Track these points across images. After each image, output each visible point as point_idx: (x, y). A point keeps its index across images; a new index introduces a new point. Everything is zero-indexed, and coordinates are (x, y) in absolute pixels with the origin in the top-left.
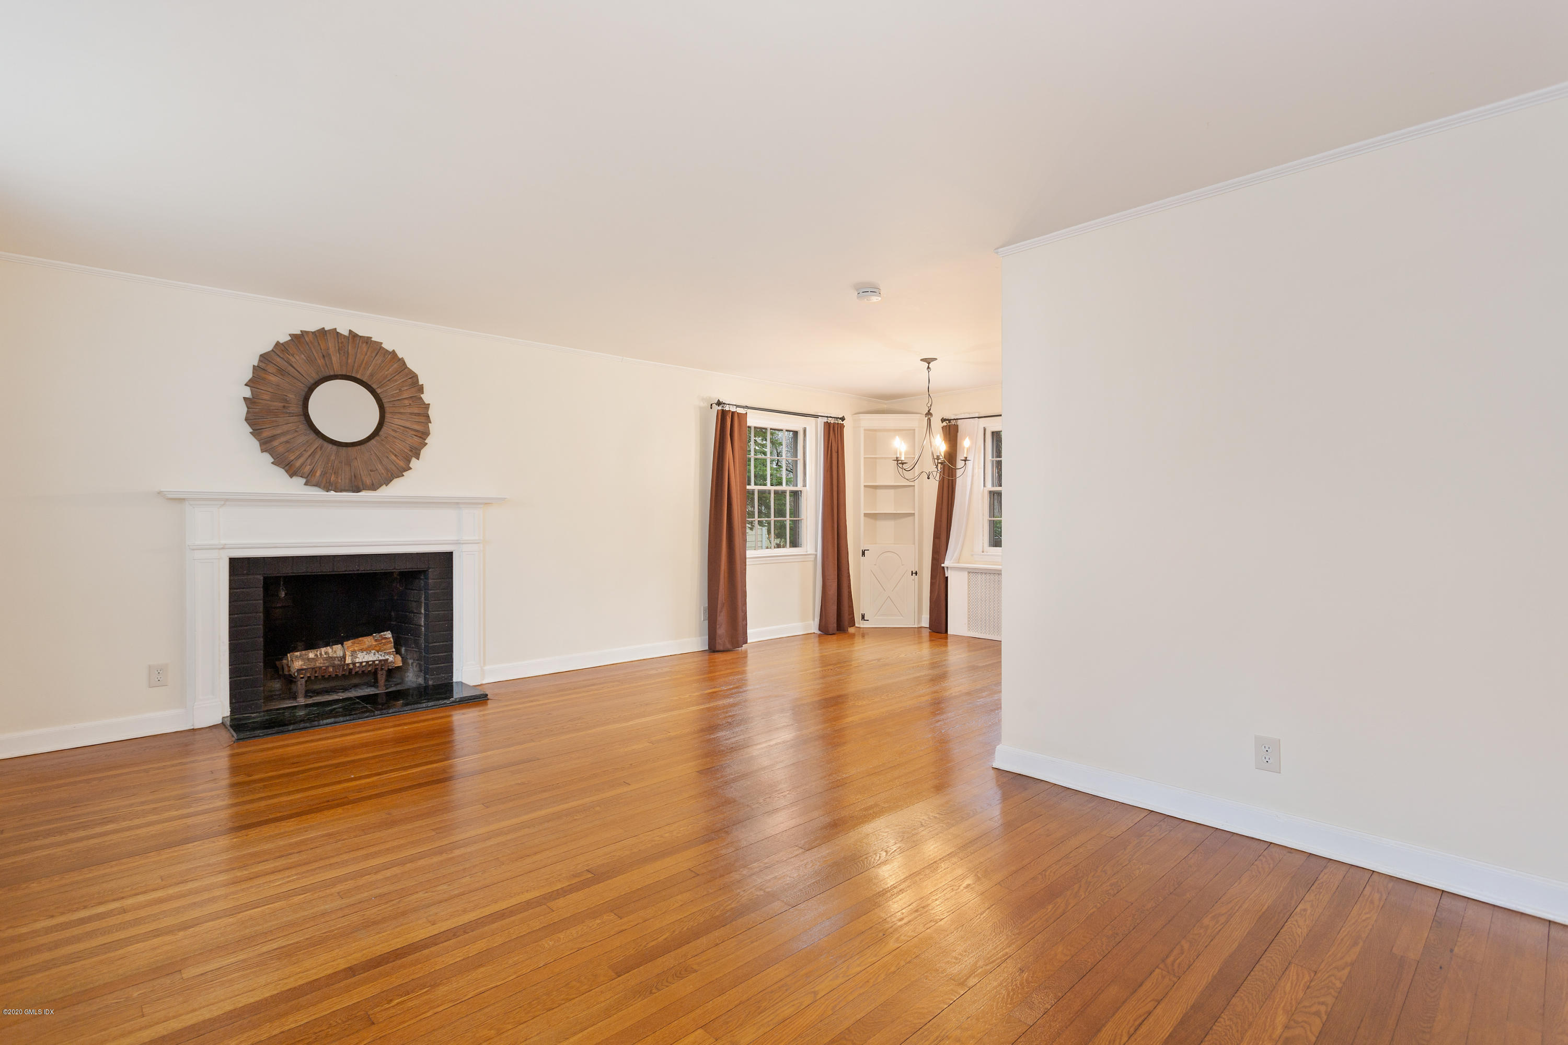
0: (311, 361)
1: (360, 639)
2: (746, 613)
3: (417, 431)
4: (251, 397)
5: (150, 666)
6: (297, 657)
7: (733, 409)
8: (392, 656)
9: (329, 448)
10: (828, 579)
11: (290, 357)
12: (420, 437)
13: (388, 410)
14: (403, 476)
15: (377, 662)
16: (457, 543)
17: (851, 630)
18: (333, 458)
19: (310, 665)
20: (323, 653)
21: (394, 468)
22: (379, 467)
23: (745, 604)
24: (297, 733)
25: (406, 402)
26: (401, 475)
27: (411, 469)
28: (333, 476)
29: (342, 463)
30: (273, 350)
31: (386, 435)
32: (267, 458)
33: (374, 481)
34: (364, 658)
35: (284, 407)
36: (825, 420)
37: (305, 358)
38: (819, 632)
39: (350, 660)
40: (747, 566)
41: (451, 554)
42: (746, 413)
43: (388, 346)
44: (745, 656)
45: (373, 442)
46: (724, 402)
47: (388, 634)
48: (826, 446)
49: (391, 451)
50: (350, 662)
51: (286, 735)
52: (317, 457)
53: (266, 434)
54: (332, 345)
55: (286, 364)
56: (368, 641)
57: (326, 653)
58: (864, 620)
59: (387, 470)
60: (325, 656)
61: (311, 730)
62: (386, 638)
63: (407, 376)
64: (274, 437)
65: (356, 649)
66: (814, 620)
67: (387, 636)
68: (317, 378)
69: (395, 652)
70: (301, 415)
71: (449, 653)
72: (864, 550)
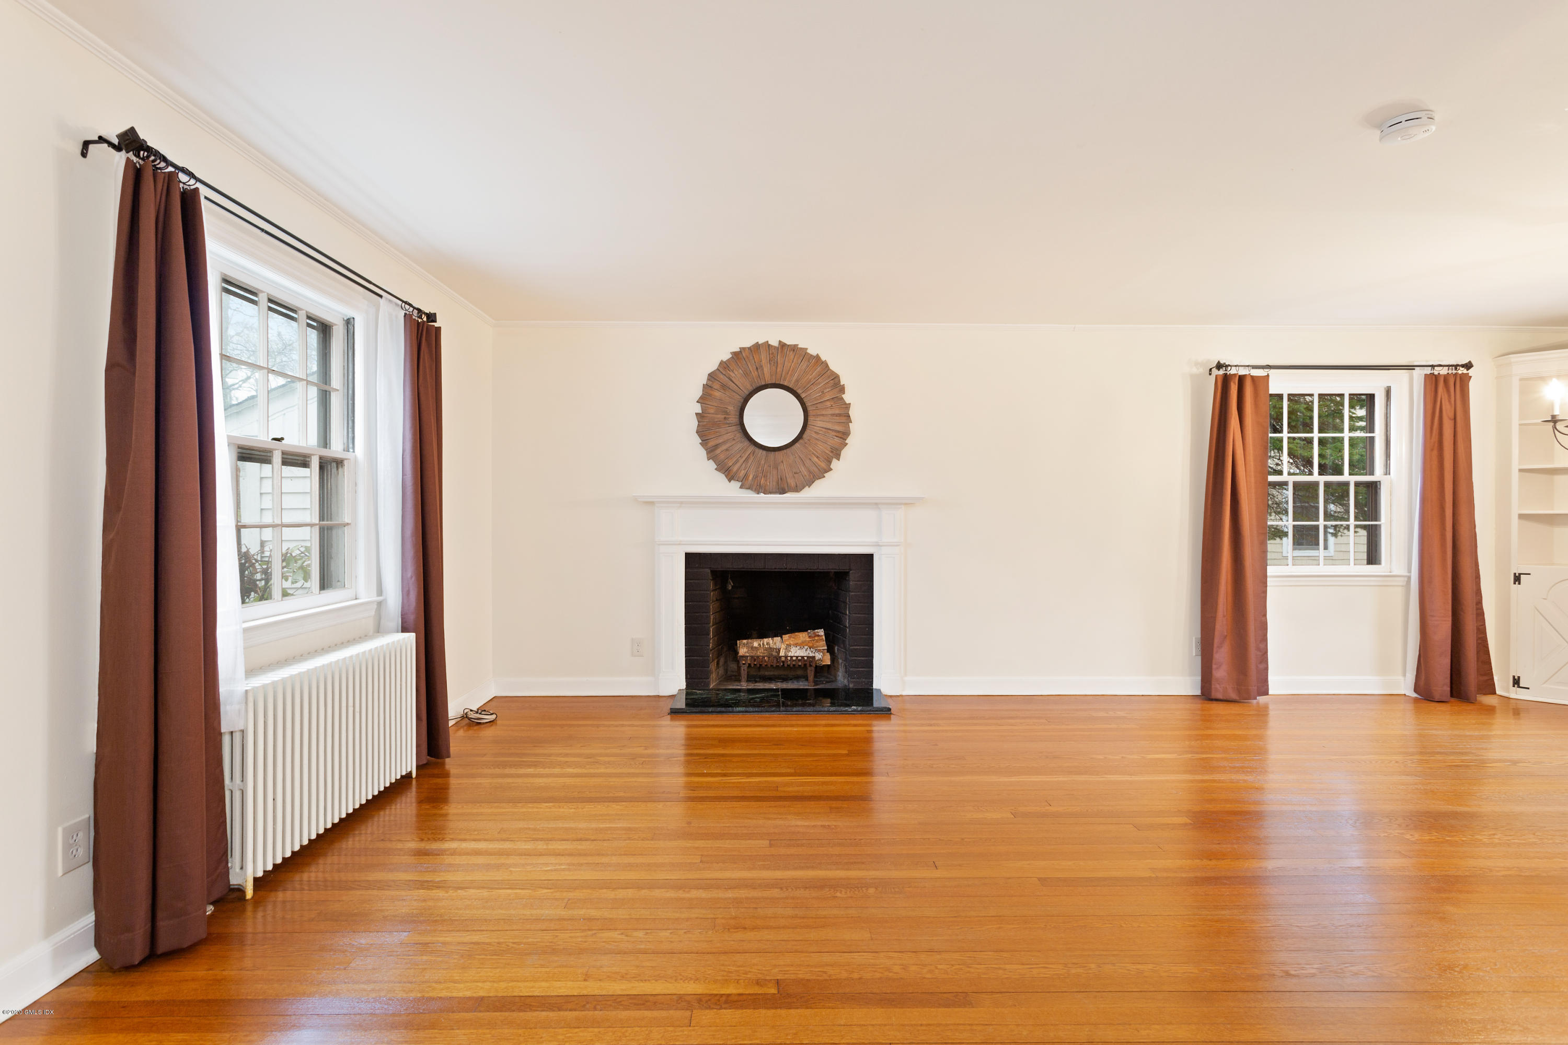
0: (746, 374)
1: (796, 634)
2: (1266, 652)
3: (839, 432)
4: (701, 412)
5: (632, 639)
6: (744, 644)
7: (1242, 372)
8: (822, 654)
9: (760, 453)
10: (1432, 616)
11: (731, 373)
12: (841, 438)
13: (811, 413)
14: (824, 477)
15: (806, 658)
16: (877, 545)
17: (1488, 700)
18: (763, 462)
19: (752, 653)
20: (765, 644)
21: (816, 469)
22: (803, 469)
23: (1264, 639)
24: (714, 716)
25: (828, 404)
26: (822, 476)
27: (832, 470)
28: (763, 479)
29: (770, 467)
30: (718, 369)
31: (809, 438)
32: (712, 465)
33: (797, 483)
34: (797, 652)
35: (725, 418)
36: (1428, 371)
37: (742, 372)
38: (1415, 695)
39: (784, 653)
40: (1268, 588)
41: (871, 556)
42: (1268, 376)
43: (812, 351)
44: (1263, 712)
45: (797, 445)
46: (1227, 364)
47: (821, 632)
48: (1430, 412)
49: (813, 453)
50: (783, 655)
51: (705, 716)
52: (750, 462)
53: (711, 443)
54: (764, 356)
55: (727, 379)
56: (803, 636)
57: (768, 644)
58: (1519, 687)
59: (810, 472)
60: (767, 646)
61: (725, 716)
62: (818, 636)
63: (829, 377)
64: (716, 446)
65: (791, 642)
66: (1404, 675)
67: (820, 634)
68: (751, 389)
69: (826, 651)
70: (737, 425)
71: (870, 658)
72: (1520, 574)
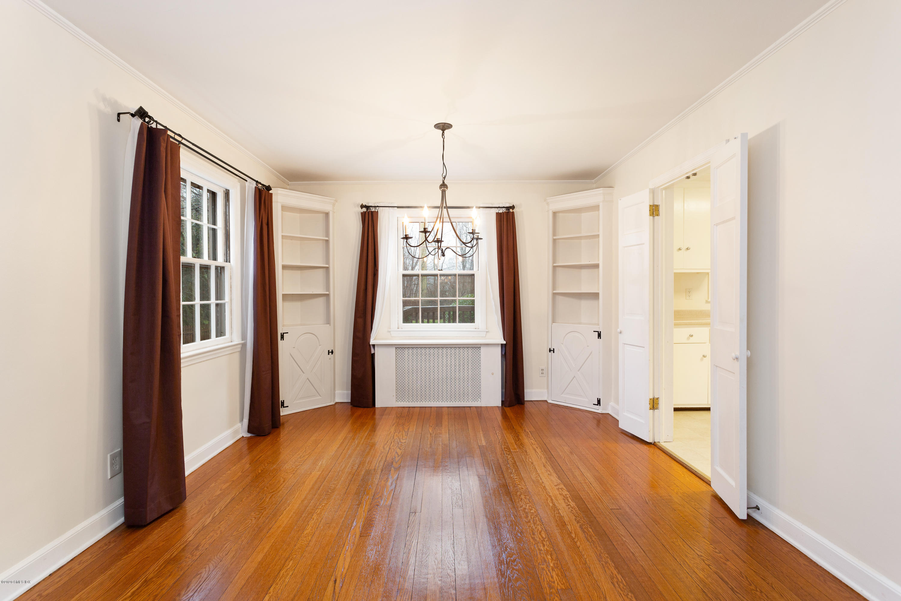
36: (255, 184)
38: (249, 435)
42: (179, 146)
58: (284, 407)
66: (242, 421)
72: (283, 333)
